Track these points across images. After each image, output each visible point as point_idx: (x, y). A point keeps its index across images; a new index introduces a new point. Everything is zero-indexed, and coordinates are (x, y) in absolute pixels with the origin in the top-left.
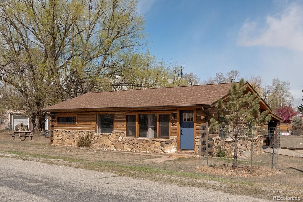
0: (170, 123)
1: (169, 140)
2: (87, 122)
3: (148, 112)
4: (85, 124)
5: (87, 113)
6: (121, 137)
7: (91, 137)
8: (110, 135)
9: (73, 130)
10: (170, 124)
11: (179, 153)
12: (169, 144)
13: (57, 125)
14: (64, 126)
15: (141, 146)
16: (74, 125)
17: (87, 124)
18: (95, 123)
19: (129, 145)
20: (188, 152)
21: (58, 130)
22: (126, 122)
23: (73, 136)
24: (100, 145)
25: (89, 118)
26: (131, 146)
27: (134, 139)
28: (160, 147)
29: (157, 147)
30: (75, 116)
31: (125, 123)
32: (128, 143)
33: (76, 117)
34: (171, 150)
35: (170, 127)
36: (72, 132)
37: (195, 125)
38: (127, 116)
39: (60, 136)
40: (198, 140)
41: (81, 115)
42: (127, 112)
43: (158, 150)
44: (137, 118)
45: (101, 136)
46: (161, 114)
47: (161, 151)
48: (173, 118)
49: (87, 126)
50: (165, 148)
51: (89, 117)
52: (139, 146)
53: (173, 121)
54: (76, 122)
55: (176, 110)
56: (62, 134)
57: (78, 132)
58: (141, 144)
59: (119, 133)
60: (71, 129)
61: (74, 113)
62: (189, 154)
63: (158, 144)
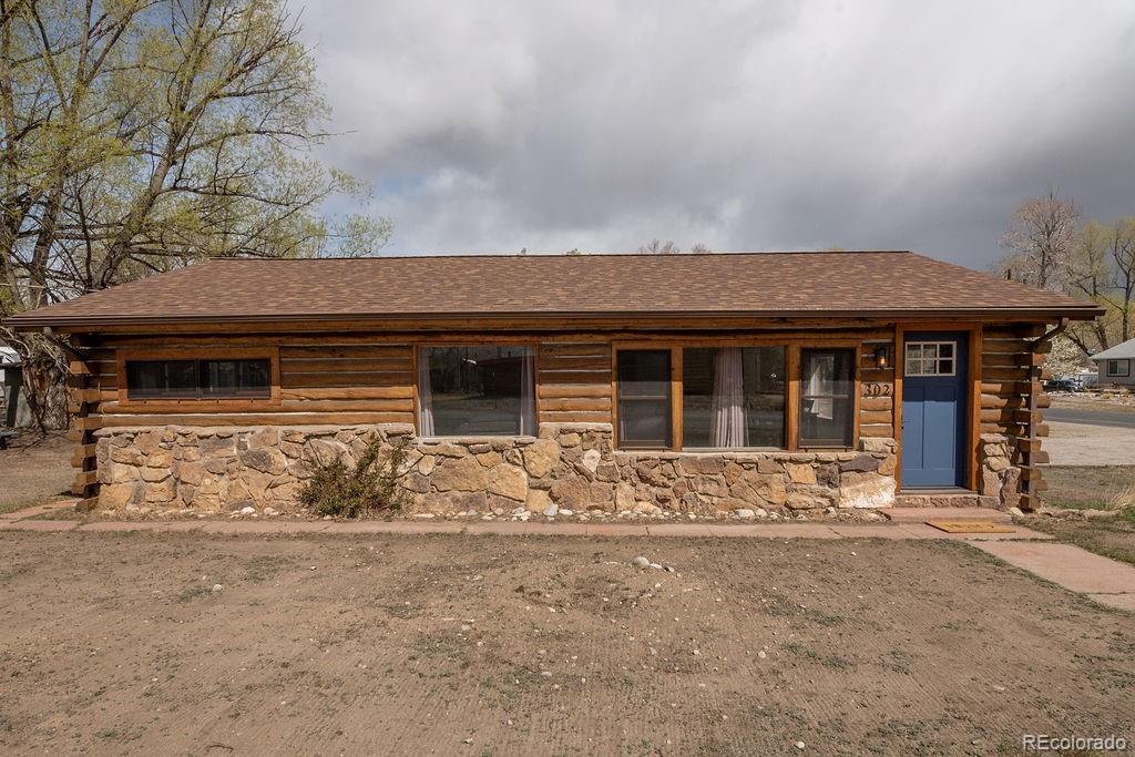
0: (857, 383)
1: (865, 453)
2: (355, 384)
3: (743, 337)
4: (342, 395)
5: (357, 342)
6: (597, 454)
7: (397, 458)
8: (525, 445)
9: (259, 429)
10: (860, 387)
11: (910, 506)
12: (859, 471)
13: (126, 402)
14: (181, 408)
15: (712, 488)
16: (258, 404)
17: (355, 395)
18: (409, 390)
19: (642, 486)
20: (950, 497)
21: (136, 429)
22: (614, 384)
23: (259, 461)
24: (459, 495)
25: (365, 367)
26: (654, 490)
27: (670, 461)
28: (816, 486)
29: (799, 487)
30: (262, 353)
31: (609, 388)
32: (635, 479)
33: (275, 362)
34: (875, 497)
35: (859, 400)
36: (252, 436)
37: (977, 390)
38: (619, 352)
39: (158, 460)
40: (998, 449)
41: (312, 350)
42: (618, 336)
43: (810, 501)
44: (677, 362)
45: (461, 451)
46: (810, 345)
47: (825, 502)
48: (883, 361)
49: (353, 407)
50: (845, 490)
51: (366, 362)
52: (700, 488)
53: (870, 377)
54: (275, 390)
55: (891, 329)
56: (172, 454)
57: (300, 438)
58: (713, 477)
59: (581, 434)
60: (234, 422)
61: (256, 340)
62: (952, 505)
63: (805, 475)
